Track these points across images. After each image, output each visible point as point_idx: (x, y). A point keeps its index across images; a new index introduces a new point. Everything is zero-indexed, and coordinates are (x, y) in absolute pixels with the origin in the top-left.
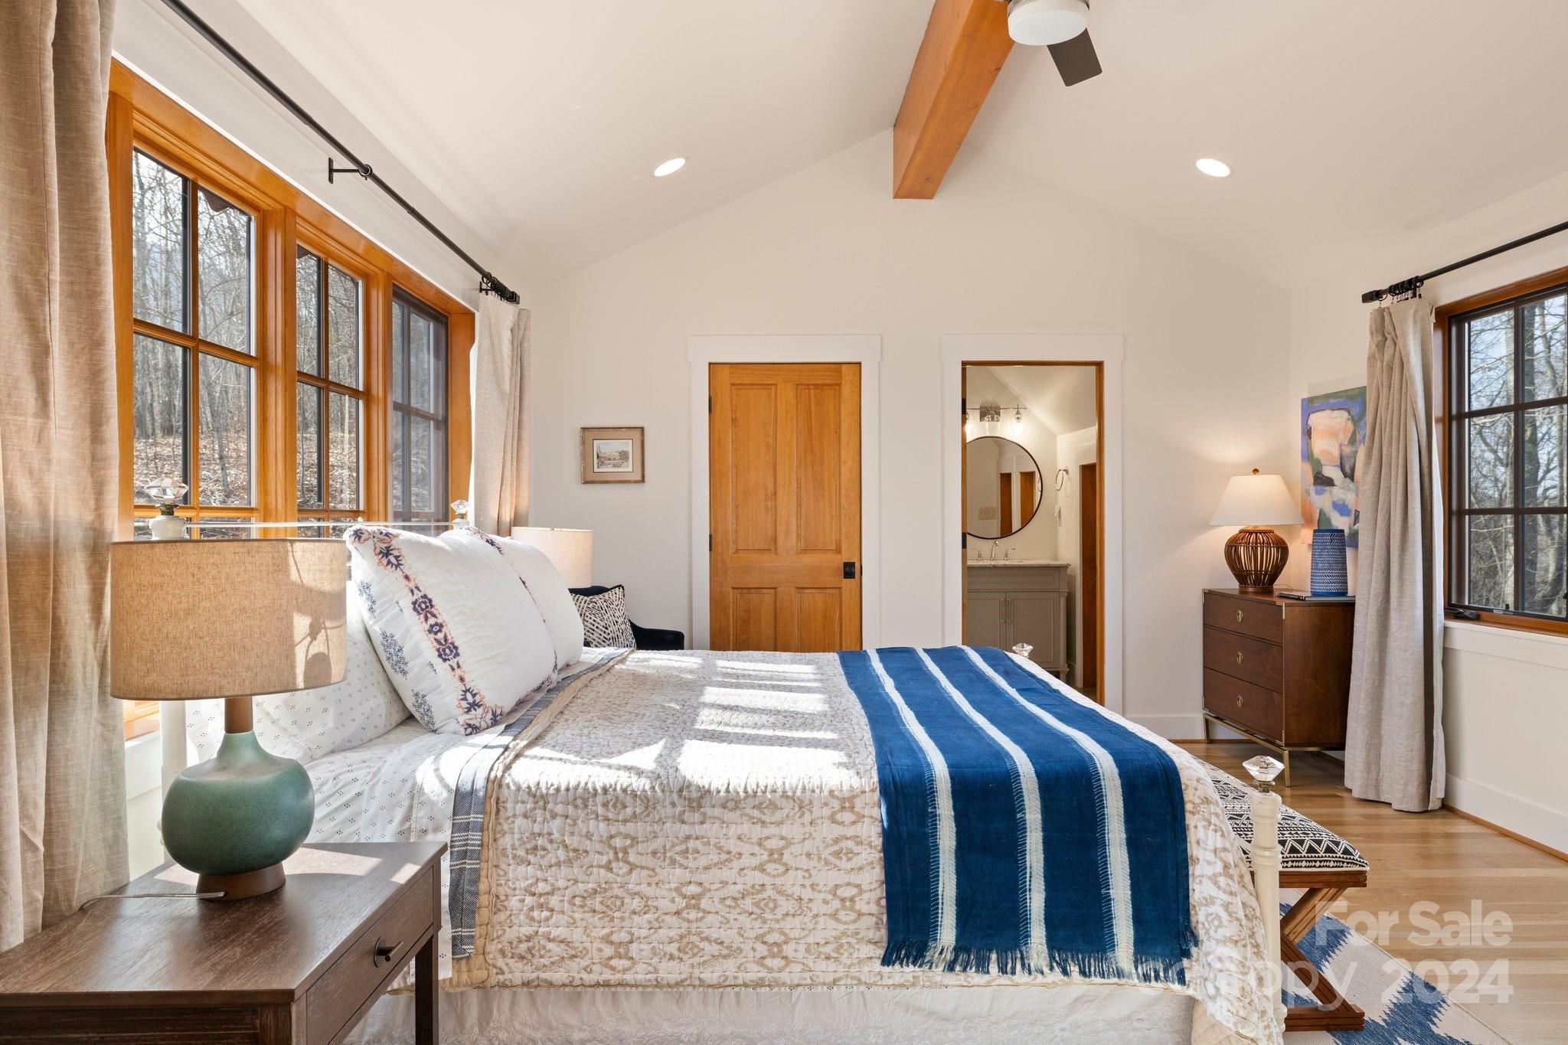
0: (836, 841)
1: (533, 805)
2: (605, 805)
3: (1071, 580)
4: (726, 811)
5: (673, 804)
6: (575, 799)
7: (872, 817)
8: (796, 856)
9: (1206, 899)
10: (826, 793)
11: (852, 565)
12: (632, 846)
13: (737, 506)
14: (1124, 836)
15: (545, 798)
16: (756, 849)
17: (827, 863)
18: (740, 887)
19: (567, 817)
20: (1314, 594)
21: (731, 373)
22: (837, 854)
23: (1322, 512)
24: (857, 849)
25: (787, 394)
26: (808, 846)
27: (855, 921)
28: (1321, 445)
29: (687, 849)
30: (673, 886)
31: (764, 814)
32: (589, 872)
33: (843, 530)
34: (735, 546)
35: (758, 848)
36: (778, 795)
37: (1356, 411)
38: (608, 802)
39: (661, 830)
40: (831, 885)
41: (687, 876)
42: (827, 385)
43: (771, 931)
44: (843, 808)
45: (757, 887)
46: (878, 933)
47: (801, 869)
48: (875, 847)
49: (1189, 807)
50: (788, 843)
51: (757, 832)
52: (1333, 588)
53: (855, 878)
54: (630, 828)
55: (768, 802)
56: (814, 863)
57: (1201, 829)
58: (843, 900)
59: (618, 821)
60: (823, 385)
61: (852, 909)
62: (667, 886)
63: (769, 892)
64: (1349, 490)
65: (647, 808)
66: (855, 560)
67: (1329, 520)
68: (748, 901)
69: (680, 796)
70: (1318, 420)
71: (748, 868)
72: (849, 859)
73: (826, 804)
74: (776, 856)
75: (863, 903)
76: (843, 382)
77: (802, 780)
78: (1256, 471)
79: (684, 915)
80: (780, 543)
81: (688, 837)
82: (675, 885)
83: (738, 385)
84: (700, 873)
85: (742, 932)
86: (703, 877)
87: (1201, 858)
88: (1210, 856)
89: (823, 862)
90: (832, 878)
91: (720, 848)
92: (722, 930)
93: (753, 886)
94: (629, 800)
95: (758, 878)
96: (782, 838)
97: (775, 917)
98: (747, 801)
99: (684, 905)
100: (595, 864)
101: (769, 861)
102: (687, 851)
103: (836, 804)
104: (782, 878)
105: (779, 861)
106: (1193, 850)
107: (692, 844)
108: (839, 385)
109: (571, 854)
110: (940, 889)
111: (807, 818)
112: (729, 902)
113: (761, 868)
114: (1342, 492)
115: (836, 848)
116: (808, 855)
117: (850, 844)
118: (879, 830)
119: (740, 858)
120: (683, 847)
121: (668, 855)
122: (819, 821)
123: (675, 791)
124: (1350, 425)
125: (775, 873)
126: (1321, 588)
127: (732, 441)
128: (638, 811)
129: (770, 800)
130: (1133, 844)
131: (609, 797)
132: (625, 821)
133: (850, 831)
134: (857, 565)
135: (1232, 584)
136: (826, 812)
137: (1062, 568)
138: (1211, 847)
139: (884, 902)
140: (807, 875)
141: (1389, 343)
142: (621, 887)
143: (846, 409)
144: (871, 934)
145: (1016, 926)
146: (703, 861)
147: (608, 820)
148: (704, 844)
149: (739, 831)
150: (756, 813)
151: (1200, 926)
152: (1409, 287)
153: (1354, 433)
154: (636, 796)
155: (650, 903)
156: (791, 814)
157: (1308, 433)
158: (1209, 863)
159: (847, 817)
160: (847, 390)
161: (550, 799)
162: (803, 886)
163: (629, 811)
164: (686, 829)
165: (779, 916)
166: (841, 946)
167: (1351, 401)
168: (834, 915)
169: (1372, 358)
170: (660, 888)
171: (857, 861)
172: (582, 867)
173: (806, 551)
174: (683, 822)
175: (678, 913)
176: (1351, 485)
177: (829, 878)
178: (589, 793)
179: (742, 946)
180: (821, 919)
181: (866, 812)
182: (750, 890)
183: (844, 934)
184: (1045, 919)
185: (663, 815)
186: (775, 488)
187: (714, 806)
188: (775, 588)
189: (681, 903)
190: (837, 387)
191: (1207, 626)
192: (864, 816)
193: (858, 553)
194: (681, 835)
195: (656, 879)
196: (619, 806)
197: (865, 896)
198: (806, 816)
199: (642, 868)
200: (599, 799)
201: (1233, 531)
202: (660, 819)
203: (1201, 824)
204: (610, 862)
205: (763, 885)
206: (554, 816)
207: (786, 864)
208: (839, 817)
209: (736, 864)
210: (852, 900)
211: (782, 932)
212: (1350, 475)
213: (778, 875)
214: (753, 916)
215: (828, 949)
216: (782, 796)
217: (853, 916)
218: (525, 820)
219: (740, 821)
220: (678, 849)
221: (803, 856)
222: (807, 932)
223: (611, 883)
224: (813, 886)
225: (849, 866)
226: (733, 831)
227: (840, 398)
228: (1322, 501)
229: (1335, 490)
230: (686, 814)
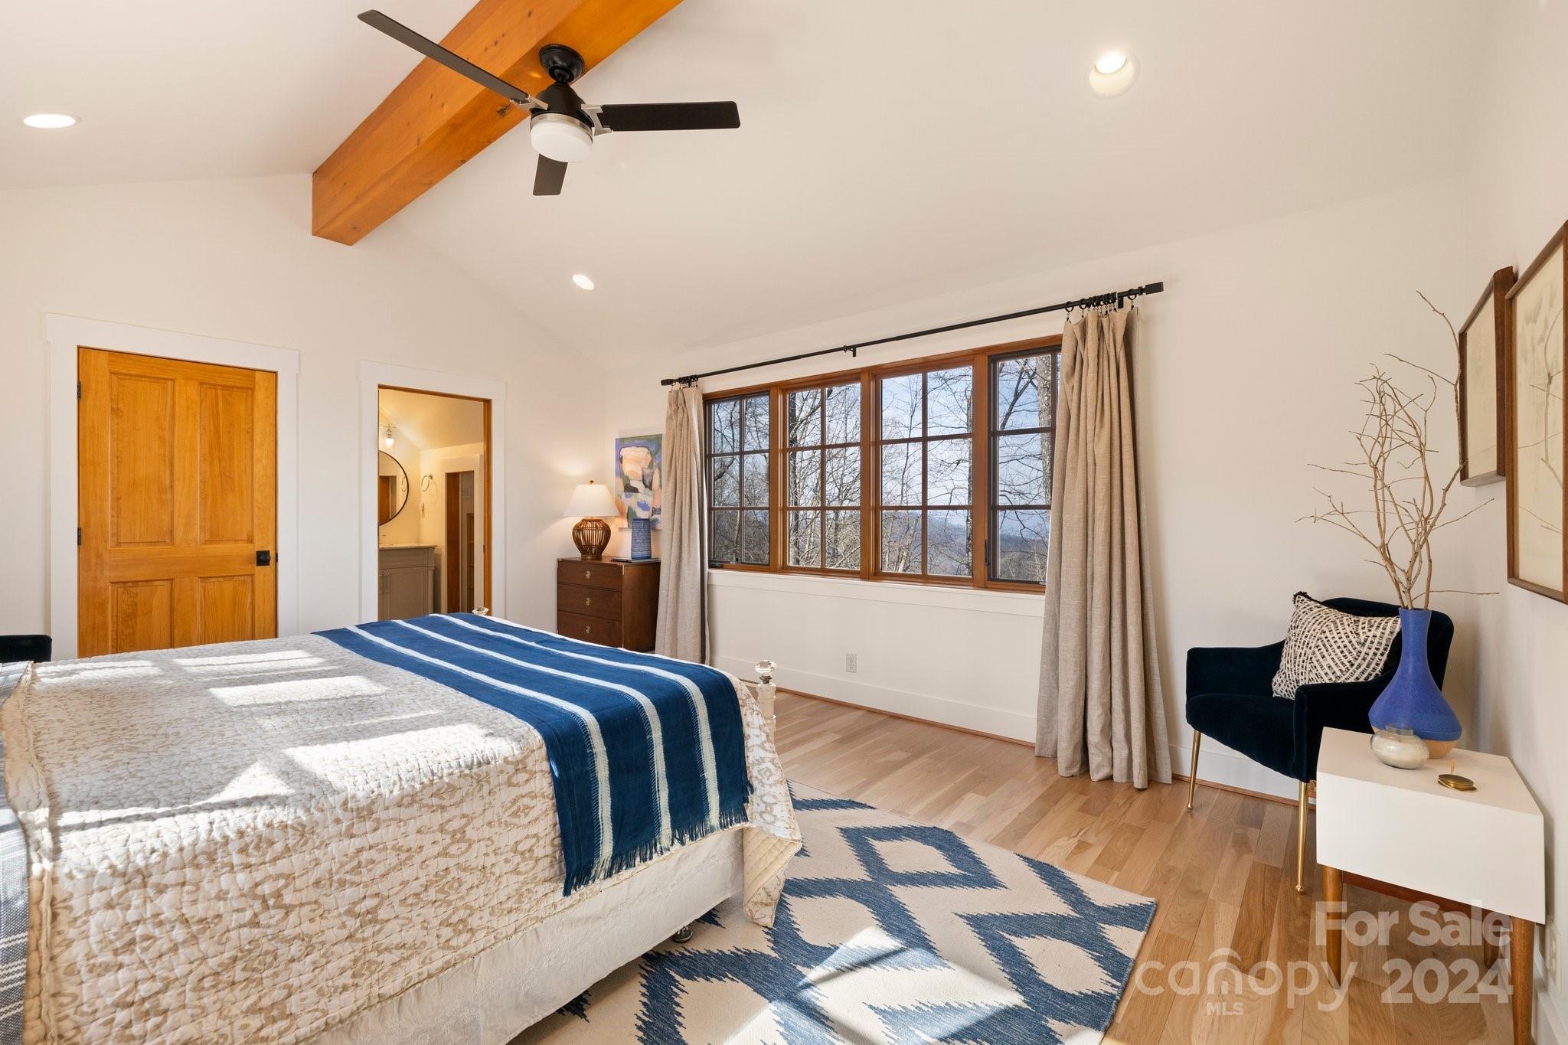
0: (514, 802)
1: (122, 888)
2: (243, 850)
3: (437, 557)
4: (402, 808)
5: (338, 821)
6: (195, 857)
7: (542, 771)
8: (478, 829)
9: (758, 760)
10: (501, 761)
11: (267, 553)
12: (286, 886)
13: (118, 499)
14: (709, 732)
15: (144, 874)
16: (438, 836)
17: (507, 824)
18: (423, 881)
19: (183, 884)
20: (633, 558)
21: (110, 361)
22: (515, 814)
23: (629, 508)
24: (532, 803)
25: (188, 392)
26: (489, 816)
27: (533, 868)
28: (628, 468)
29: (360, 864)
30: (342, 910)
31: (444, 799)
32: (224, 940)
33: (256, 521)
34: (115, 539)
35: (440, 834)
36: (455, 777)
37: (653, 449)
38: (247, 845)
39: (325, 854)
40: (512, 843)
41: (361, 891)
42: (238, 388)
43: (456, 909)
44: (517, 770)
45: (441, 873)
46: (552, 870)
47: (483, 840)
48: (548, 796)
49: (740, 702)
50: (469, 818)
51: (438, 818)
52: (645, 554)
53: (533, 830)
54: (283, 866)
55: (446, 786)
56: (496, 829)
57: (749, 715)
58: (522, 854)
59: (264, 863)
60: (233, 387)
61: (531, 858)
62: (335, 913)
63: (454, 873)
64: (649, 495)
65: (302, 835)
66: (270, 548)
67: (634, 513)
68: (432, 891)
69: (346, 810)
70: (626, 452)
71: (430, 858)
72: (526, 815)
73: (502, 772)
74: (458, 836)
75: (540, 849)
76: (257, 388)
77: (475, 756)
78: (592, 482)
79: (359, 935)
80: (179, 533)
81: (360, 851)
82: (345, 909)
83: (121, 374)
84: (377, 883)
85: (426, 925)
86: (382, 887)
87: (751, 735)
88: (757, 732)
89: (503, 826)
90: (515, 835)
91: (400, 849)
92: (403, 933)
93: (436, 875)
94: (277, 834)
95: (443, 863)
96: (464, 816)
97: (460, 895)
98: (424, 791)
99: (358, 924)
100: (233, 925)
101: (451, 844)
102: (359, 865)
103: (511, 769)
104: (466, 855)
105: (462, 840)
106: (747, 731)
107: (365, 856)
108: (252, 389)
109: (194, 928)
110: (600, 813)
111: (486, 789)
112: (410, 901)
113: (444, 853)
114: (643, 496)
115: (515, 808)
116: (489, 824)
117: (526, 801)
118: (549, 780)
119: (421, 851)
120: (355, 863)
121: (336, 878)
122: (497, 790)
123: (338, 806)
124: (649, 457)
125: (459, 852)
126: (639, 554)
127: (112, 431)
128: (291, 842)
129: (448, 784)
130: (715, 737)
131: (248, 839)
132: (275, 860)
133: (525, 790)
134: (272, 554)
135: (577, 554)
136: (503, 778)
137: (429, 549)
138: (757, 725)
139: (557, 841)
140: (490, 842)
141: (680, 410)
142: (273, 939)
143: (260, 413)
144: (547, 874)
145: (652, 822)
146: (380, 869)
147: (250, 866)
148: (380, 851)
149: (419, 824)
150: (435, 801)
151: (753, 779)
152: (688, 380)
153: (652, 461)
154: (286, 826)
155: (314, 940)
156: (471, 790)
157: (620, 460)
158: (757, 736)
159: (522, 777)
160: (260, 395)
161: (154, 870)
162: (486, 854)
163: (279, 847)
164: (357, 843)
165: (464, 893)
166: (522, 895)
167: (652, 443)
168: (516, 871)
169: (669, 418)
170: (326, 918)
171: (533, 814)
172: (212, 938)
173: (211, 542)
174: (352, 836)
175: (350, 937)
176: (650, 492)
177: (506, 839)
178: (216, 844)
179: (426, 939)
180: (504, 880)
181: (537, 768)
182: (434, 879)
183: (525, 883)
184: (670, 809)
185: (325, 837)
186: (172, 481)
187: (387, 808)
188: (171, 580)
189: (353, 923)
190: (250, 392)
191: (560, 583)
192: (535, 772)
193: (273, 543)
194: (352, 850)
195: (320, 911)
196: (264, 845)
197: (542, 842)
198: (485, 787)
199: (302, 905)
200: (233, 847)
201: (578, 520)
202: (322, 843)
203: (748, 712)
204: (256, 915)
205: (447, 869)
206: (161, 890)
207: (469, 840)
208: (514, 780)
209: (418, 859)
210: (531, 850)
211: (467, 907)
212: (649, 486)
213: (462, 853)
214: (437, 904)
215: (509, 905)
216: (460, 776)
217: (532, 863)
218: (110, 912)
219: (418, 813)
220: (348, 867)
221: (485, 826)
222: (490, 897)
223: (258, 940)
224: (495, 852)
225: (526, 821)
226: (412, 826)
227: (253, 402)
228: (631, 501)
229: (639, 495)
230: (355, 826)
